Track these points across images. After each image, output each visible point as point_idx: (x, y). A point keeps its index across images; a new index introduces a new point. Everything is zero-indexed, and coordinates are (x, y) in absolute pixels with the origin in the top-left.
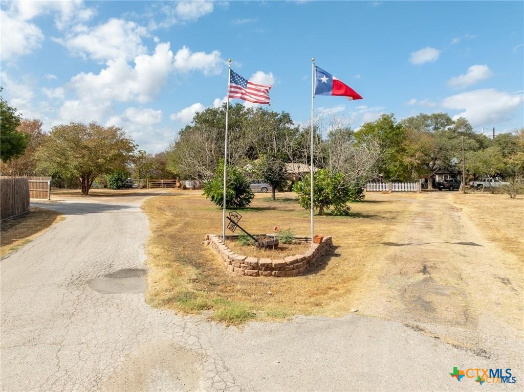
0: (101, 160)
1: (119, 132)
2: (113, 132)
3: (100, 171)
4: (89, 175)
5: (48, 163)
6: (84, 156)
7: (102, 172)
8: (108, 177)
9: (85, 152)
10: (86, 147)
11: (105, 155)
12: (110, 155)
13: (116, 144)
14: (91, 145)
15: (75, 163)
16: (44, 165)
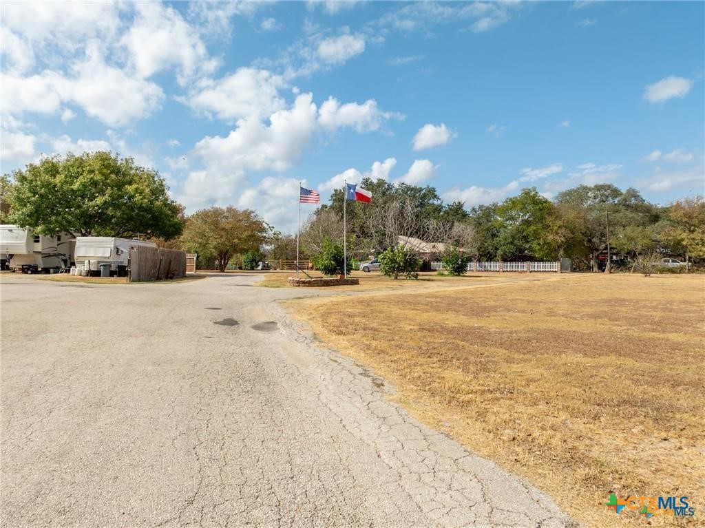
0: (236, 241)
1: (252, 215)
2: (247, 214)
3: (236, 251)
4: (225, 254)
5: (192, 243)
6: (222, 237)
7: (237, 252)
8: (243, 258)
9: (223, 233)
10: (223, 229)
11: (239, 235)
12: (244, 236)
13: (250, 226)
14: (228, 227)
15: (214, 243)
16: (189, 245)
